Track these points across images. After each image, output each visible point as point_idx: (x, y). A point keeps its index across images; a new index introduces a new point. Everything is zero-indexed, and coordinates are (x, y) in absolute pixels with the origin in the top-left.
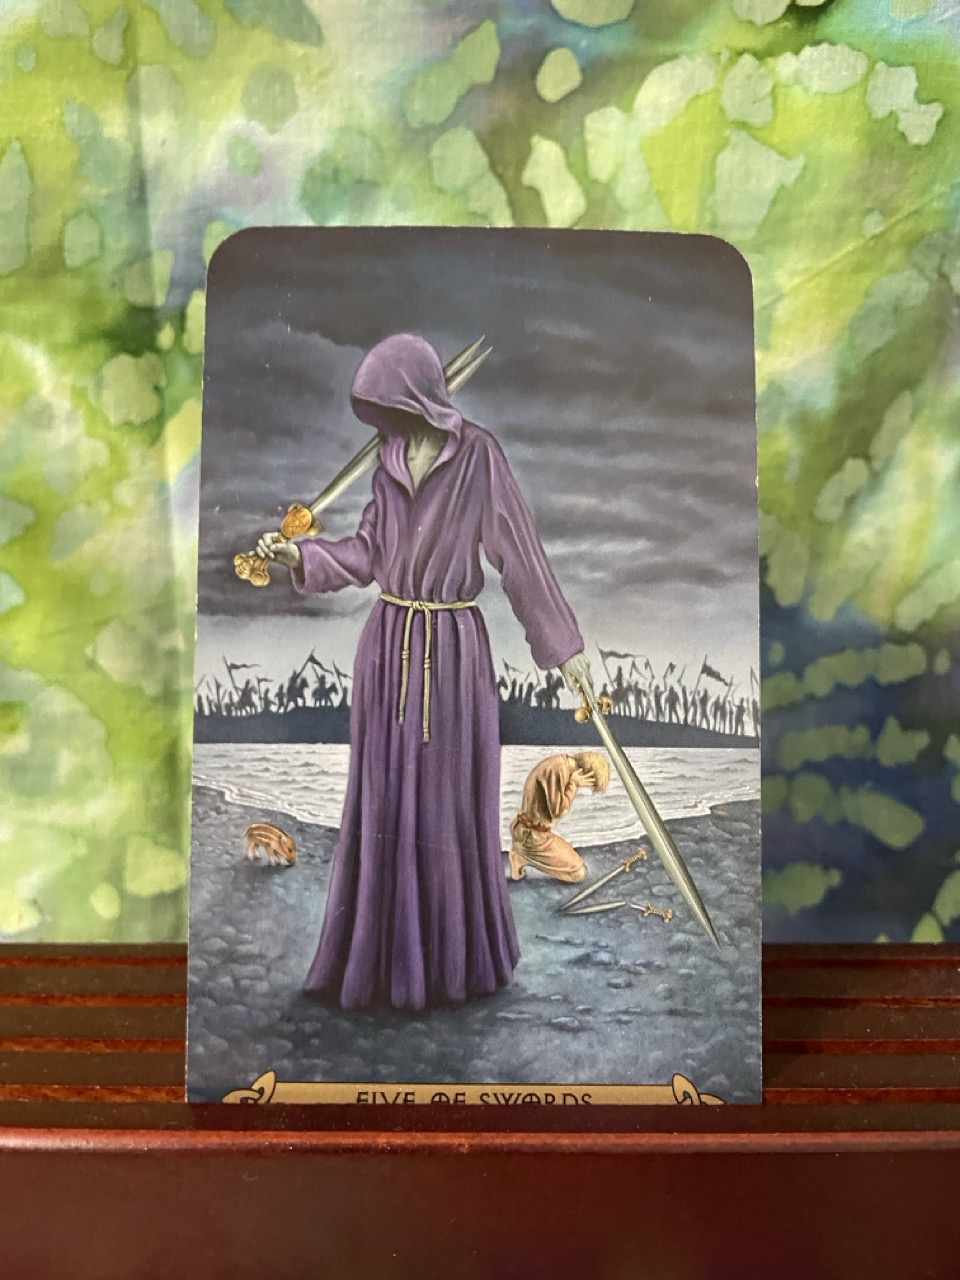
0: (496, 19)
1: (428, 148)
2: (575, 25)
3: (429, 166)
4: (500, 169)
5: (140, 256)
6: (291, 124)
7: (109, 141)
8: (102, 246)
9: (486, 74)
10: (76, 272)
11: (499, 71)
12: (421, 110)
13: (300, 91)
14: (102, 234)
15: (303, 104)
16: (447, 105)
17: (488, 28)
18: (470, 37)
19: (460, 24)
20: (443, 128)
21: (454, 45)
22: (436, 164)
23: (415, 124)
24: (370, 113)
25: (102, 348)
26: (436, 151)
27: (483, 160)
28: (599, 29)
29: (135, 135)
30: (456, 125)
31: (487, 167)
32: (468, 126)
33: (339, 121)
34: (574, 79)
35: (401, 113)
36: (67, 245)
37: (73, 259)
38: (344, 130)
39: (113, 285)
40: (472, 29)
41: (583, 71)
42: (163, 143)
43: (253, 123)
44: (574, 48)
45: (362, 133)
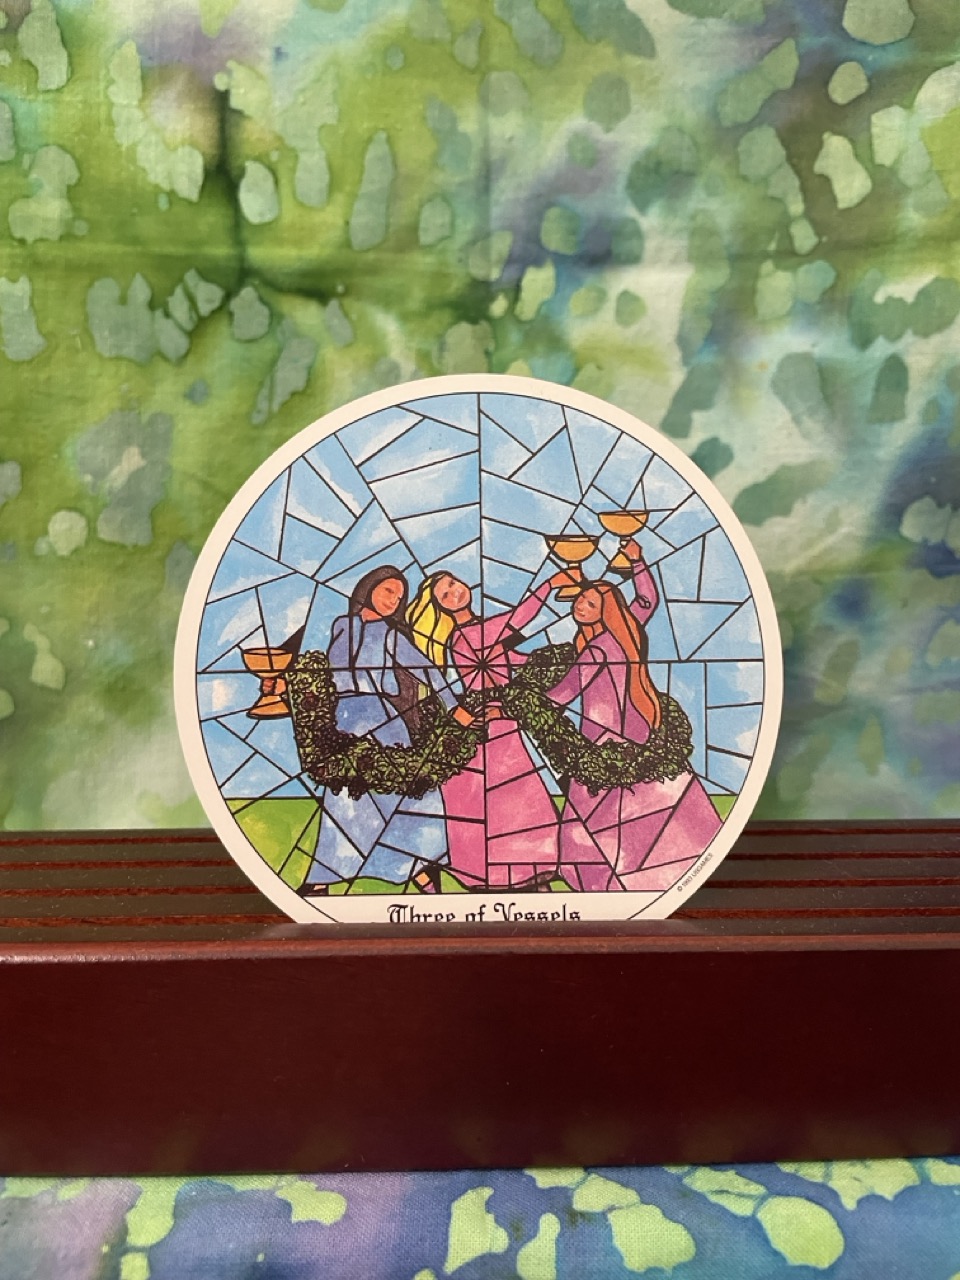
0: (795, 37)
1: (736, 144)
2: (863, 43)
3: (736, 159)
4: (795, 160)
5: (482, 237)
6: (623, 125)
7: (465, 136)
8: (453, 225)
9: (788, 83)
10: (428, 248)
11: (799, 80)
12: (731, 112)
13: (633, 97)
14: (454, 217)
15: (635, 107)
16: (753, 107)
17: (789, 45)
18: (773, 51)
19: (767, 42)
20: (749, 126)
21: (761, 57)
22: (742, 157)
23: (727, 123)
24: (691, 115)
25: (446, 316)
26: (743, 145)
27: (783, 152)
28: (883, 47)
29: (485, 131)
30: (761, 124)
31: (784, 159)
32: (770, 125)
33: (664, 121)
34: (862, 86)
35: (714, 114)
36: (422, 225)
37: (425, 238)
38: (667, 129)
39: (460, 261)
40: (776, 46)
41: (869, 80)
42: (511, 139)
43: (592, 123)
44: (862, 62)
45: (681, 130)
